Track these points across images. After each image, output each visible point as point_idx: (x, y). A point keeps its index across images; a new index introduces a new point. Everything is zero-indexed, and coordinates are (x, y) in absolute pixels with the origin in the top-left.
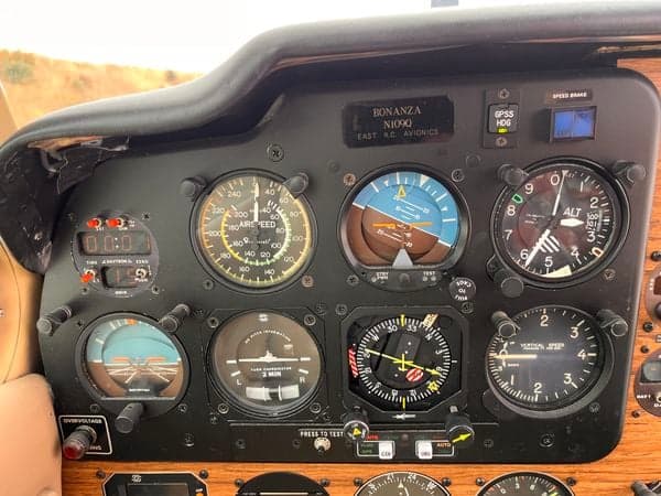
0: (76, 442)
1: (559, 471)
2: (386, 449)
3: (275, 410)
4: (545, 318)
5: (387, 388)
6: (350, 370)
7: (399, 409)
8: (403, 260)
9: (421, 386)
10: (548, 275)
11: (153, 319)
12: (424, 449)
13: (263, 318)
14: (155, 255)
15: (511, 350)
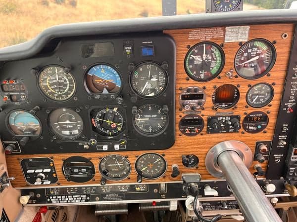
0: (9, 149)
1: (160, 152)
2: (105, 147)
3: (71, 138)
4: (150, 108)
5: (105, 129)
6: (93, 125)
7: (110, 136)
8: (105, 91)
9: (115, 129)
10: (150, 95)
11: (28, 111)
12: (117, 147)
13: (64, 110)
14: (27, 92)
15: (141, 117)
